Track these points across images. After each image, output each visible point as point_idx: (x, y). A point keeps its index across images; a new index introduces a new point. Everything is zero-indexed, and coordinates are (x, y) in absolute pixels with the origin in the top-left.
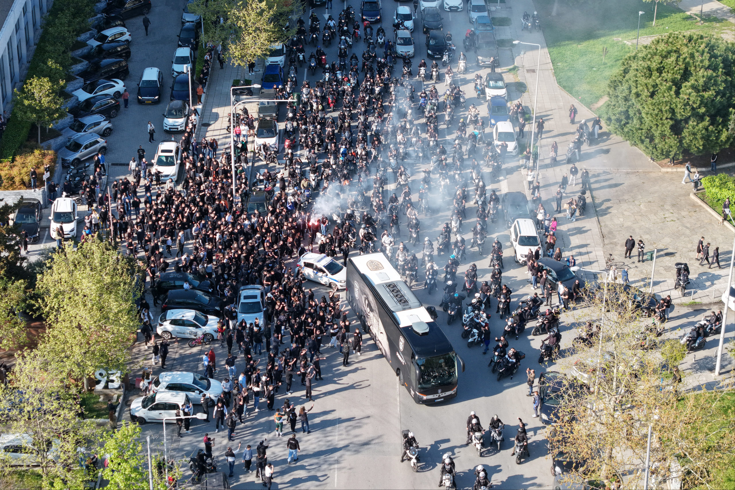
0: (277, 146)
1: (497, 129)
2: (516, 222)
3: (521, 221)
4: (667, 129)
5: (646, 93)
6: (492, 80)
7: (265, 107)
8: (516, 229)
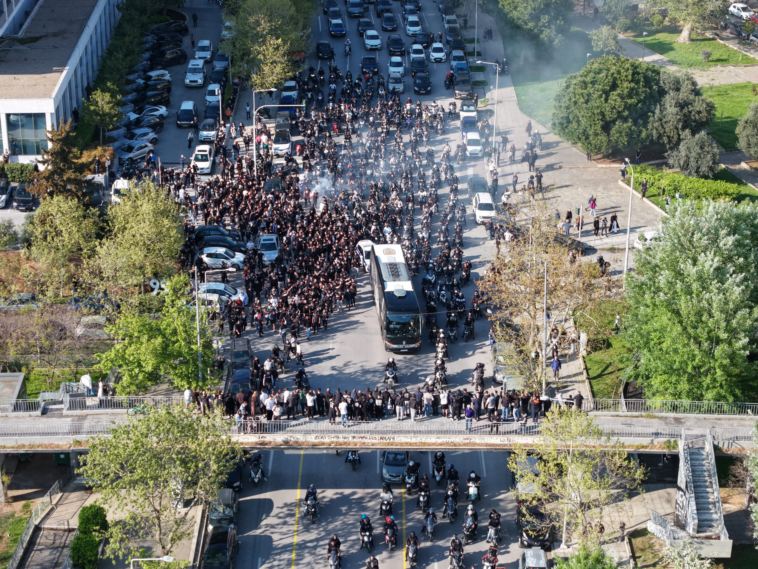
0: (290, 150)
1: (467, 137)
2: (477, 194)
4: (598, 128)
5: (582, 100)
6: (465, 105)
7: (281, 124)
8: (476, 199)
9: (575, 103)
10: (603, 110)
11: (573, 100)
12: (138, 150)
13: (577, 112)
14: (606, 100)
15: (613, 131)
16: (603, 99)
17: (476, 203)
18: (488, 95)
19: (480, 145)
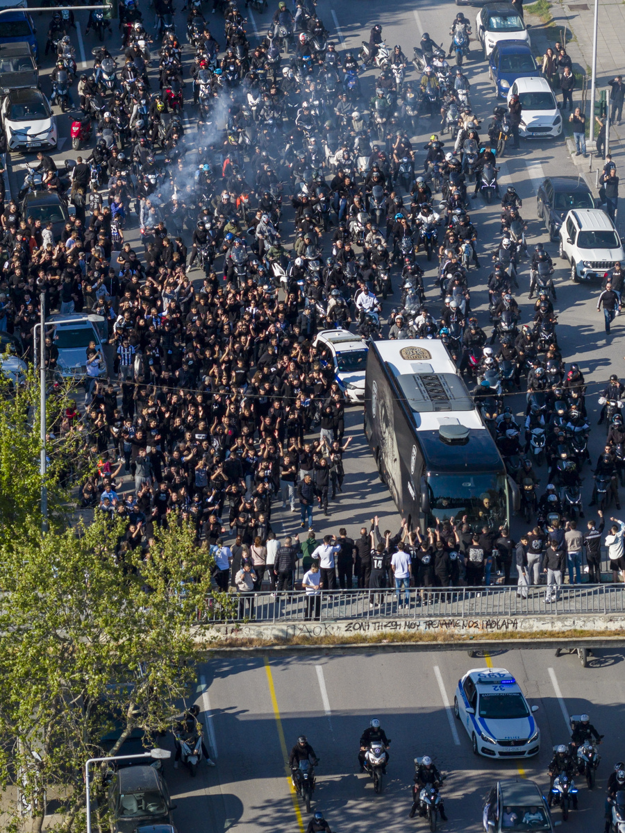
0: (54, 134)
1: (515, 89)
2: (570, 214)
3: (581, 213)
6: (495, 15)
7: (12, 75)
8: (570, 224)
19: (554, 108)
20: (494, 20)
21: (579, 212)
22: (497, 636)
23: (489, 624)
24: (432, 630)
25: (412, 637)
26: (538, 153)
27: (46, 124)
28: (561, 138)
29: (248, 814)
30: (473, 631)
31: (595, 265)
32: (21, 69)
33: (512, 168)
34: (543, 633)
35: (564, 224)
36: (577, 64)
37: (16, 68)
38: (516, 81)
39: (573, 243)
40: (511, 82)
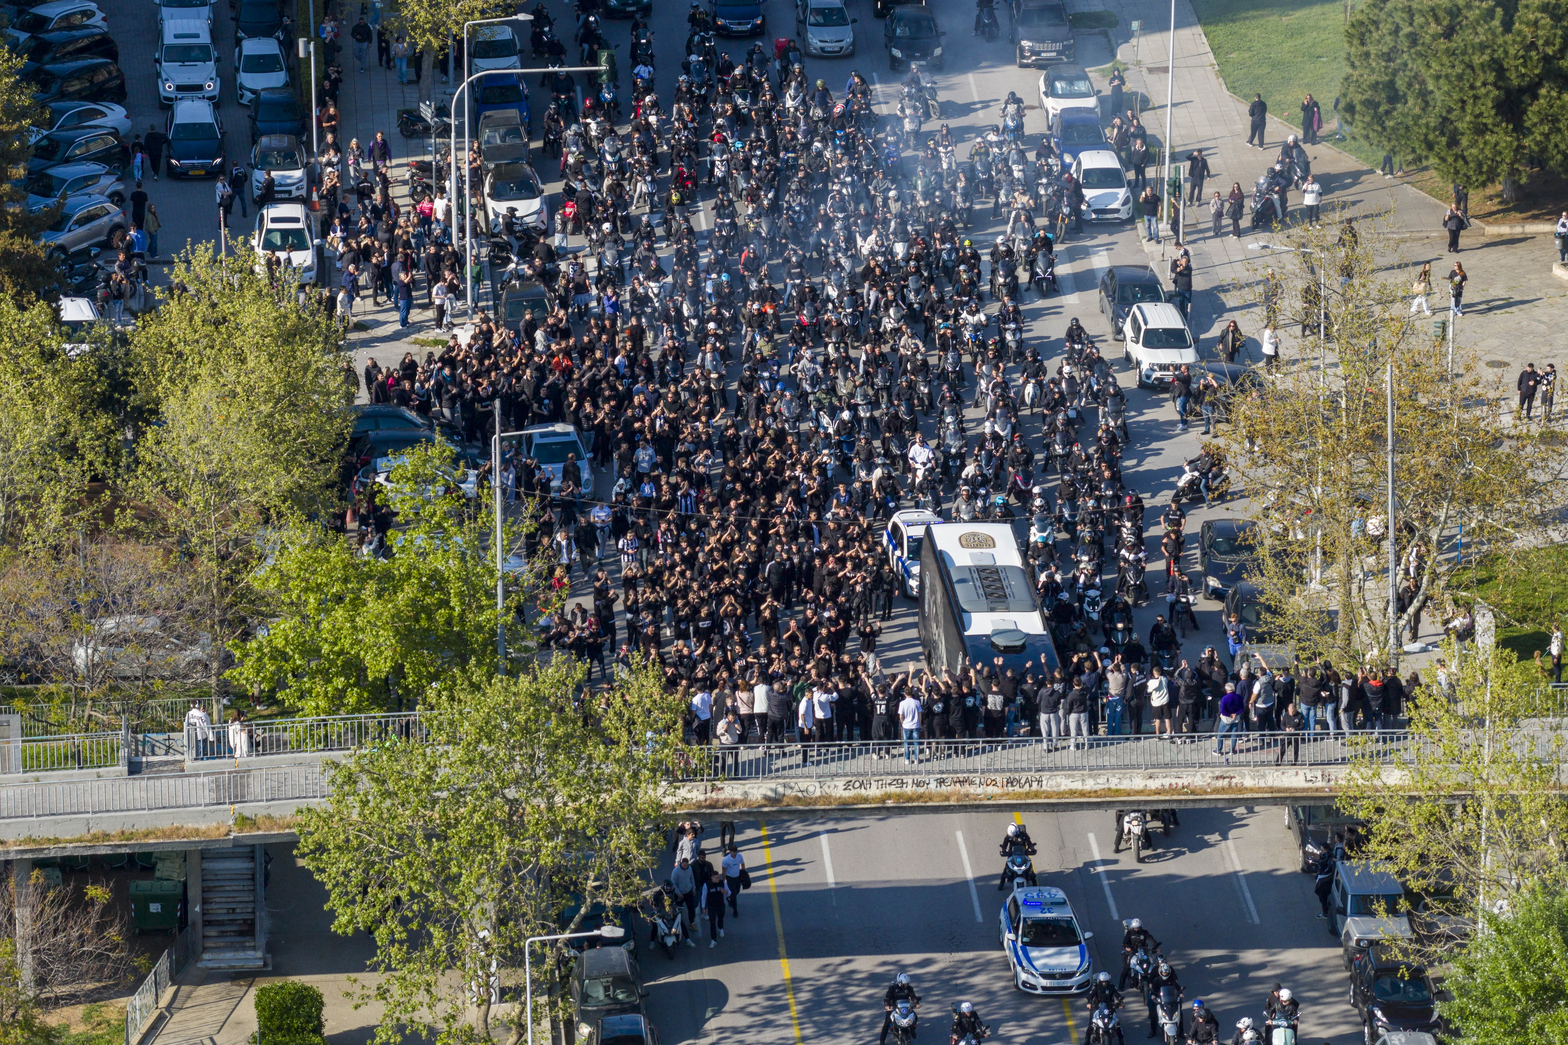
0: (544, 217)
3: (1147, 307)
4: (1487, 108)
5: (1434, 28)
6: (1060, 78)
7: (498, 148)
8: (1135, 320)
9: (1413, 39)
10: (1500, 53)
11: (1407, 30)
12: (81, 222)
13: (1417, 66)
14: (1507, 26)
15: (1531, 117)
16: (1496, 23)
17: (1137, 328)
18: (1123, 53)
19: (1122, 186)
20: (1058, 85)
21: (1145, 306)
22: (1019, 796)
23: (1010, 782)
24: (944, 789)
25: (920, 797)
26: (1103, 238)
27: (535, 204)
28: (1131, 221)
29: (734, 1002)
30: (991, 790)
31: (1163, 367)
32: (509, 141)
33: (1072, 255)
34: (1072, 793)
35: (1129, 320)
36: (1154, 136)
37: (503, 139)
38: (1081, 155)
39: (1137, 342)
40: (1075, 156)
